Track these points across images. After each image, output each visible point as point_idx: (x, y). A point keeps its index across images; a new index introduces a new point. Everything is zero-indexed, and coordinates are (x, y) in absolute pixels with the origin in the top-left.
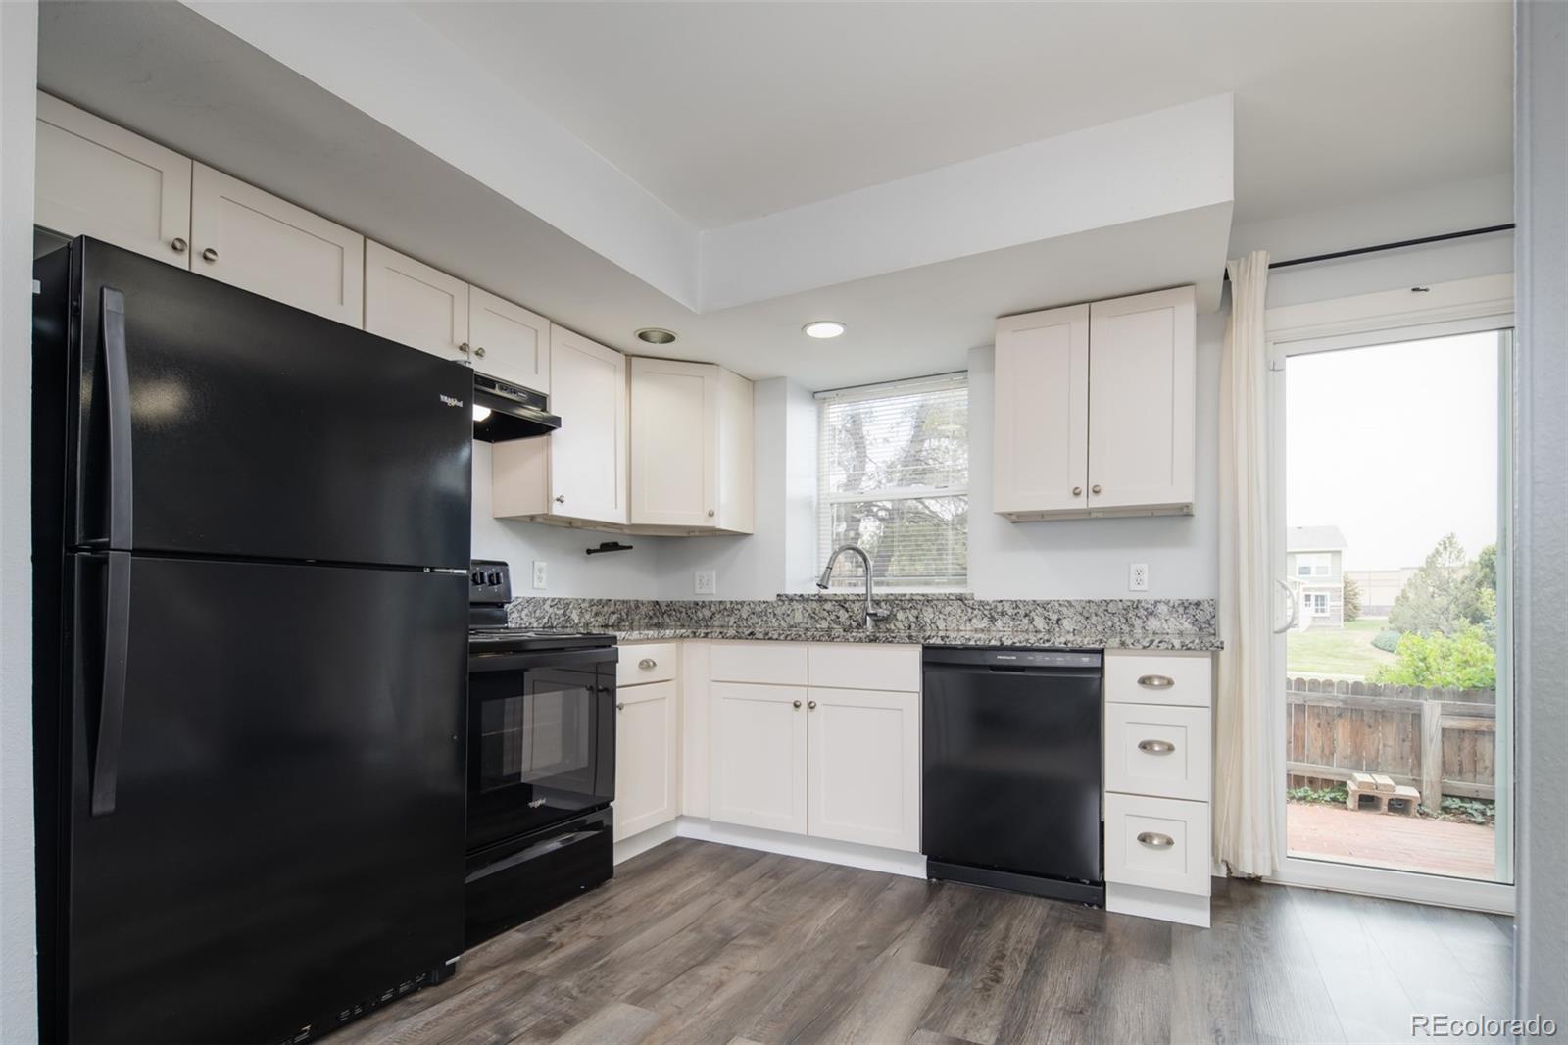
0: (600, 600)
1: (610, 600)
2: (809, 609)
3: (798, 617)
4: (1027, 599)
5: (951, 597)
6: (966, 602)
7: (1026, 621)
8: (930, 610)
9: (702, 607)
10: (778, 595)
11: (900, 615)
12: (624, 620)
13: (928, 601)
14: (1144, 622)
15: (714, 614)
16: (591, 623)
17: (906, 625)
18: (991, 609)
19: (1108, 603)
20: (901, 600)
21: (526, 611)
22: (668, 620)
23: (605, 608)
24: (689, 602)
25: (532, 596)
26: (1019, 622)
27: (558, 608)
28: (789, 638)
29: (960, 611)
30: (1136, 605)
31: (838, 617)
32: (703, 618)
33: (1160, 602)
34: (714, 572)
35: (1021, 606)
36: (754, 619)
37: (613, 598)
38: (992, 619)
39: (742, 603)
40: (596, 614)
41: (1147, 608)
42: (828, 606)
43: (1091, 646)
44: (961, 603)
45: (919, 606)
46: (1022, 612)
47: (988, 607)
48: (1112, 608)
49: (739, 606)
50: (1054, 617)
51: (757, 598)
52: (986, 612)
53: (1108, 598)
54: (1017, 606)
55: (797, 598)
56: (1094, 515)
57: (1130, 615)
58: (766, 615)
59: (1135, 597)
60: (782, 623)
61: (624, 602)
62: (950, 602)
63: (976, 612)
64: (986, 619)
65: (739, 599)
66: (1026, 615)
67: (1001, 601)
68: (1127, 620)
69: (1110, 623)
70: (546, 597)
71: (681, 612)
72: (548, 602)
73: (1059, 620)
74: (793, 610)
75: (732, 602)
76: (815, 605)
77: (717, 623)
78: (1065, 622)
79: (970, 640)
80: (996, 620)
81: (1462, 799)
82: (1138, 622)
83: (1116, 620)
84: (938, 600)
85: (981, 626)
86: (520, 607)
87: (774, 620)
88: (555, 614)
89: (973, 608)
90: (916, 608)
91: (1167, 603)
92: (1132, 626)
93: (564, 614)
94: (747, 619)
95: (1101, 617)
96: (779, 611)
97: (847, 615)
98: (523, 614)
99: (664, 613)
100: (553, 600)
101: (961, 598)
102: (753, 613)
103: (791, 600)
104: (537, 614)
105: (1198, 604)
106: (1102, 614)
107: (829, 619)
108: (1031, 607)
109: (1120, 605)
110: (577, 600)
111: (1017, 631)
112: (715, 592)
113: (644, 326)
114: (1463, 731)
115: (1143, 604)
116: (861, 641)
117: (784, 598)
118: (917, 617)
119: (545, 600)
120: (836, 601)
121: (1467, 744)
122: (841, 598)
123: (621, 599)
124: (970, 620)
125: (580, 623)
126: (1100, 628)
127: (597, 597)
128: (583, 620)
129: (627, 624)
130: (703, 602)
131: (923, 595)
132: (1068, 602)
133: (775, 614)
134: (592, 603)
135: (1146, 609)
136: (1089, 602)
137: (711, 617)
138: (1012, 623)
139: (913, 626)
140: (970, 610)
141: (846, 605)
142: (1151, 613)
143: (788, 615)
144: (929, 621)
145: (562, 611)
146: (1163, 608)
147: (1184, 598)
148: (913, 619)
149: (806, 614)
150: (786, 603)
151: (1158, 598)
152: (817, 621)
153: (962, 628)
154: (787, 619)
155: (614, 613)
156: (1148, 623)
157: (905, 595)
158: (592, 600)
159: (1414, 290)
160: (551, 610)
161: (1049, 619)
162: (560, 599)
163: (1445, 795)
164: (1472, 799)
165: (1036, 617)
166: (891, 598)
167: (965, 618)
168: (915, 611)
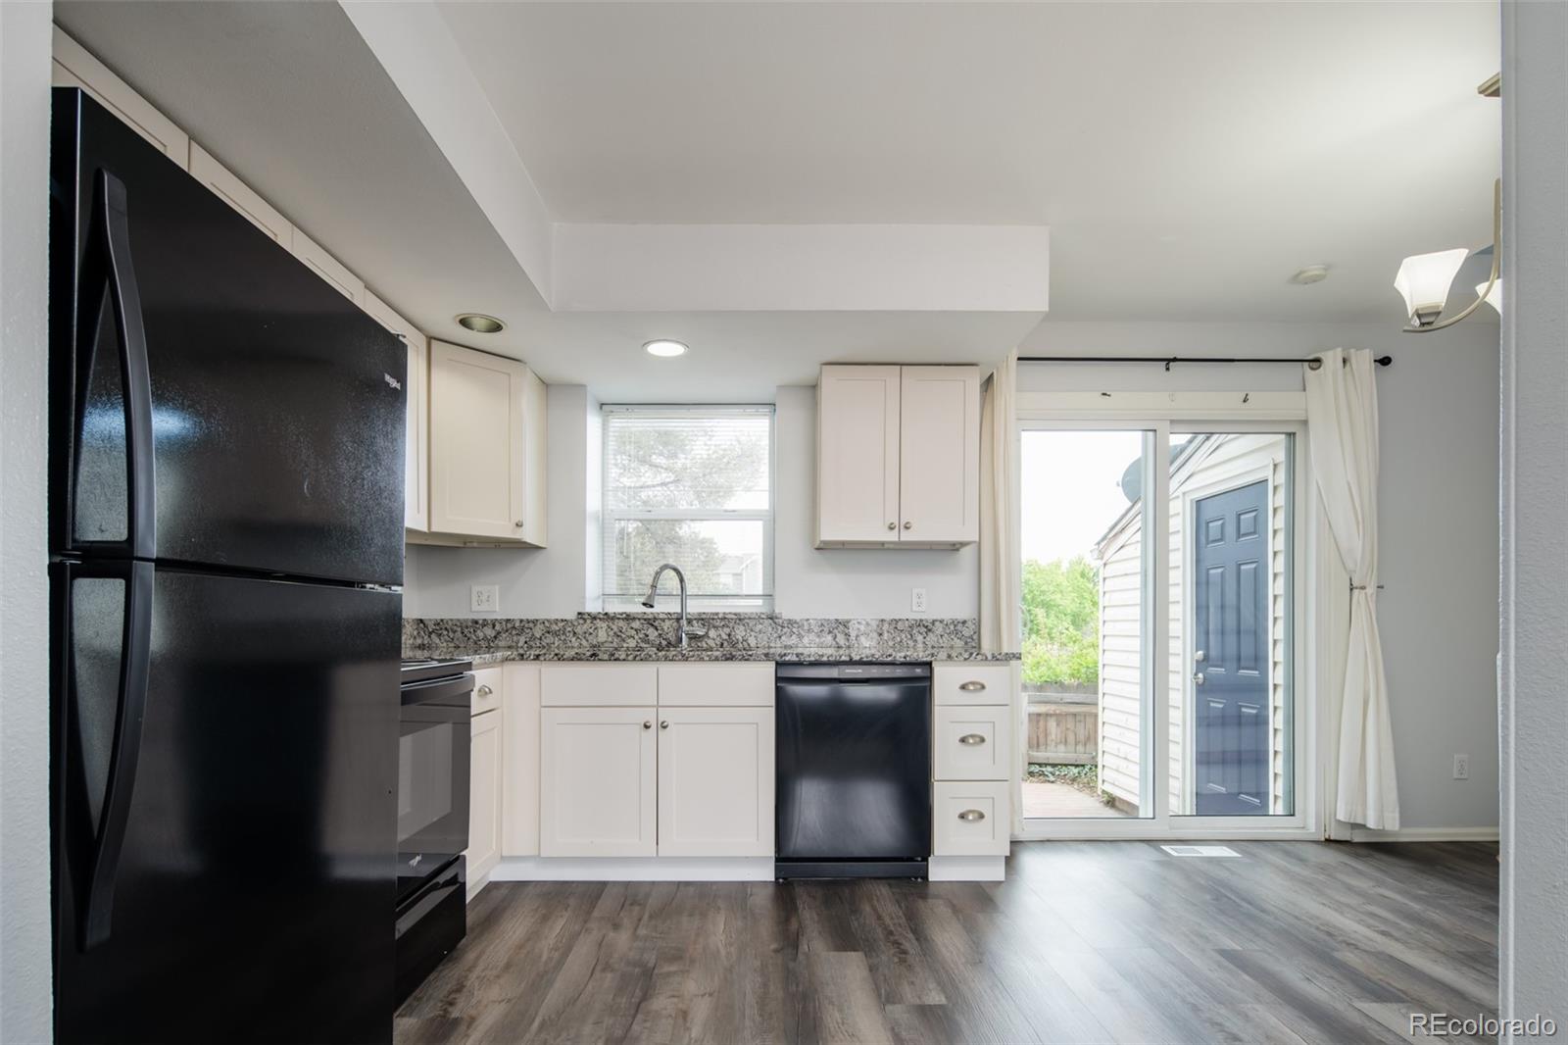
2: (613, 627)
3: (602, 636)
4: (831, 617)
5: (763, 616)
6: (776, 621)
7: (829, 638)
8: (742, 628)
9: (484, 626)
10: (579, 614)
11: (712, 633)
13: (740, 620)
14: (924, 638)
15: (499, 633)
17: (719, 643)
18: (799, 627)
19: (897, 621)
20: (713, 619)
22: (438, 641)
24: (466, 621)
26: (823, 639)
28: (638, 658)
29: (770, 629)
30: (920, 623)
31: (647, 636)
32: (485, 638)
33: (936, 621)
34: (497, 587)
35: (825, 624)
36: (549, 639)
38: (800, 637)
39: (535, 622)
42: (636, 624)
43: (925, 659)
44: (770, 621)
45: (731, 625)
46: (826, 630)
47: (796, 625)
48: (900, 626)
49: (531, 625)
50: (854, 634)
51: (553, 617)
52: (794, 630)
53: (897, 618)
54: (822, 625)
55: (601, 616)
56: (886, 546)
57: (914, 631)
58: (564, 634)
59: (918, 617)
60: (584, 642)
62: (761, 621)
63: (785, 630)
64: (794, 636)
65: (531, 617)
66: (830, 632)
67: (808, 620)
68: (912, 636)
69: (899, 639)
71: (454, 632)
73: (857, 636)
74: (596, 629)
75: (521, 621)
76: (621, 623)
77: (502, 644)
78: (863, 638)
79: (822, 656)
80: (803, 637)
81: (1040, 765)
82: (920, 638)
83: (903, 636)
84: (750, 618)
85: (790, 643)
87: (574, 639)
89: (783, 627)
90: (728, 627)
91: (941, 622)
92: (916, 641)
94: (540, 639)
95: (892, 634)
96: (579, 630)
97: (656, 634)
99: (430, 633)
101: (771, 617)
102: (549, 632)
103: (595, 618)
105: (964, 622)
106: (893, 631)
107: (636, 637)
108: (834, 625)
109: (907, 623)
111: (822, 647)
112: (497, 610)
113: (465, 310)
114: (1039, 715)
115: (924, 622)
116: (717, 659)
117: (586, 617)
118: (729, 635)
120: (645, 620)
121: (1041, 723)
122: (650, 617)
124: (780, 637)
126: (891, 643)
130: (485, 620)
131: (735, 614)
132: (865, 620)
133: (575, 633)
135: (926, 627)
136: (882, 620)
137: (495, 637)
139: (725, 644)
140: (780, 628)
141: (656, 624)
142: (930, 630)
143: (591, 634)
144: (740, 638)
146: (939, 629)
147: (954, 618)
148: (725, 637)
149: (611, 633)
150: (589, 621)
151: (935, 618)
152: (624, 641)
153: (772, 645)
154: (590, 638)
156: (928, 638)
157: (717, 614)
159: (1104, 394)
161: (849, 636)
163: (1030, 764)
164: (1046, 765)
165: (838, 635)
166: (704, 616)
167: (775, 635)
168: (727, 630)
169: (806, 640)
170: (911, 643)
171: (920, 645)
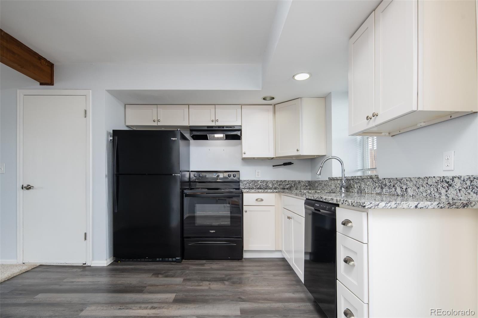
0: (282, 181)
1: (286, 181)
2: (335, 183)
3: (333, 186)
4: (394, 178)
5: (369, 177)
6: (374, 179)
7: (394, 189)
8: (363, 183)
10: (329, 178)
11: (355, 186)
12: (293, 187)
13: (362, 179)
14: (447, 191)
16: (277, 187)
17: (357, 190)
18: (381, 183)
19: (427, 178)
20: (355, 179)
21: (251, 184)
23: (284, 183)
24: (314, 181)
25: (253, 180)
26: (391, 190)
27: (263, 183)
29: (372, 184)
30: (443, 180)
33: (456, 177)
35: (392, 181)
37: (287, 179)
38: (382, 188)
39: (322, 181)
40: (280, 185)
41: (448, 182)
42: (339, 182)
44: (372, 180)
45: (360, 182)
46: (392, 184)
47: (380, 182)
48: (430, 182)
50: (404, 187)
51: (325, 179)
52: (380, 184)
53: (428, 176)
54: (390, 181)
57: (439, 186)
58: (327, 185)
59: (442, 175)
60: (330, 189)
61: (292, 181)
62: (369, 179)
63: (377, 184)
64: (380, 188)
66: (394, 186)
67: (385, 179)
68: (438, 190)
69: (429, 192)
70: (259, 180)
72: (260, 181)
73: (406, 189)
74: (332, 184)
78: (409, 190)
80: (383, 188)
82: (443, 191)
83: (432, 189)
84: (365, 179)
85: (378, 192)
86: (249, 183)
87: (328, 188)
88: (262, 185)
89: (376, 183)
90: (359, 183)
92: (440, 194)
93: (266, 185)
95: (425, 188)
96: (329, 184)
98: (250, 185)
100: (261, 181)
101: (371, 178)
103: (331, 180)
104: (256, 184)
106: (425, 186)
108: (395, 182)
109: (434, 180)
110: (271, 181)
111: (390, 195)
115: (446, 179)
118: (360, 187)
119: (258, 181)
120: (340, 180)
123: (291, 180)
124: (375, 188)
125: (272, 187)
126: (424, 194)
127: (280, 179)
128: (274, 186)
129: (294, 188)
131: (361, 177)
132: (410, 178)
134: (277, 181)
136: (419, 178)
138: (389, 190)
139: (359, 191)
140: (375, 183)
142: (451, 185)
143: (331, 186)
144: (363, 189)
145: (265, 184)
149: (335, 185)
151: (455, 175)
152: (337, 189)
153: (373, 193)
155: (288, 184)
156: (449, 192)
157: (356, 177)
158: (278, 181)
160: (261, 184)
161: (402, 189)
162: (264, 181)
165: (397, 187)
166: (353, 178)
167: (373, 187)
168: (359, 184)
169: (384, 190)
170: (437, 195)
171: (443, 197)
